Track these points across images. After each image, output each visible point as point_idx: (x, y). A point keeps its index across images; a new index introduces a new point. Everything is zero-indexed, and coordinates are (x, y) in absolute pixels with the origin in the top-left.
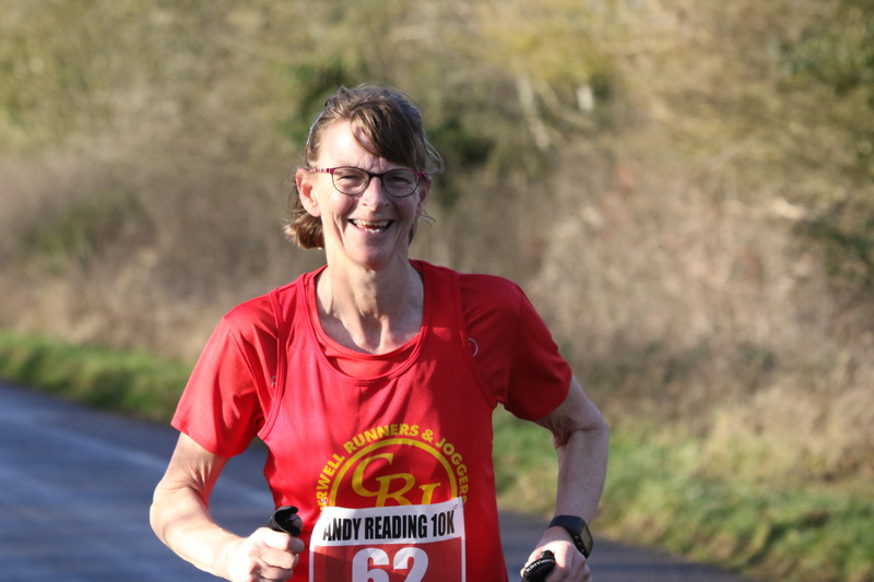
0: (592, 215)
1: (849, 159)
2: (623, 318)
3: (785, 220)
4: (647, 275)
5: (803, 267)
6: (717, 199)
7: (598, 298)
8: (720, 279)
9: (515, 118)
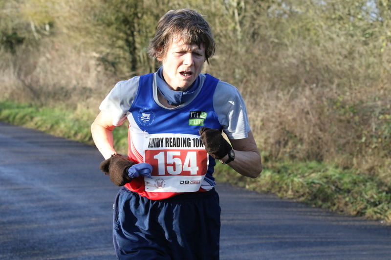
0: (48, 55)
1: (110, 42)
2: (56, 81)
3: (95, 57)
4: (62, 71)
5: (99, 69)
6: (79, 52)
7: (50, 76)
8: (79, 71)
9: (30, 32)
